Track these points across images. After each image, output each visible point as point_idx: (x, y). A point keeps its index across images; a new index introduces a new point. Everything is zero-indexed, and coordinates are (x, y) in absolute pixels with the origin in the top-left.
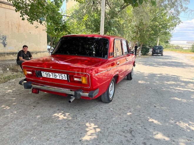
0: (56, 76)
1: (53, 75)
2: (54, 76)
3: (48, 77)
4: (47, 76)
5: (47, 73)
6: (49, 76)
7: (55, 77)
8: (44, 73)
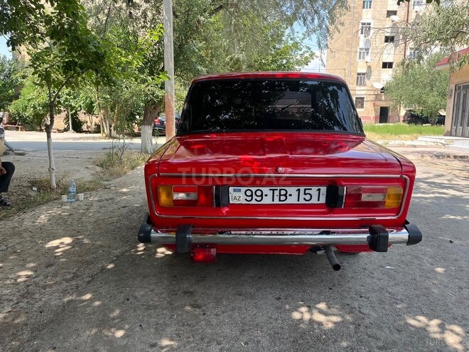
0: (285, 195)
1: (277, 193)
2: (276, 198)
3: (254, 202)
4: (249, 198)
5: (254, 189)
6: (259, 199)
7: (283, 198)
8: (240, 191)
